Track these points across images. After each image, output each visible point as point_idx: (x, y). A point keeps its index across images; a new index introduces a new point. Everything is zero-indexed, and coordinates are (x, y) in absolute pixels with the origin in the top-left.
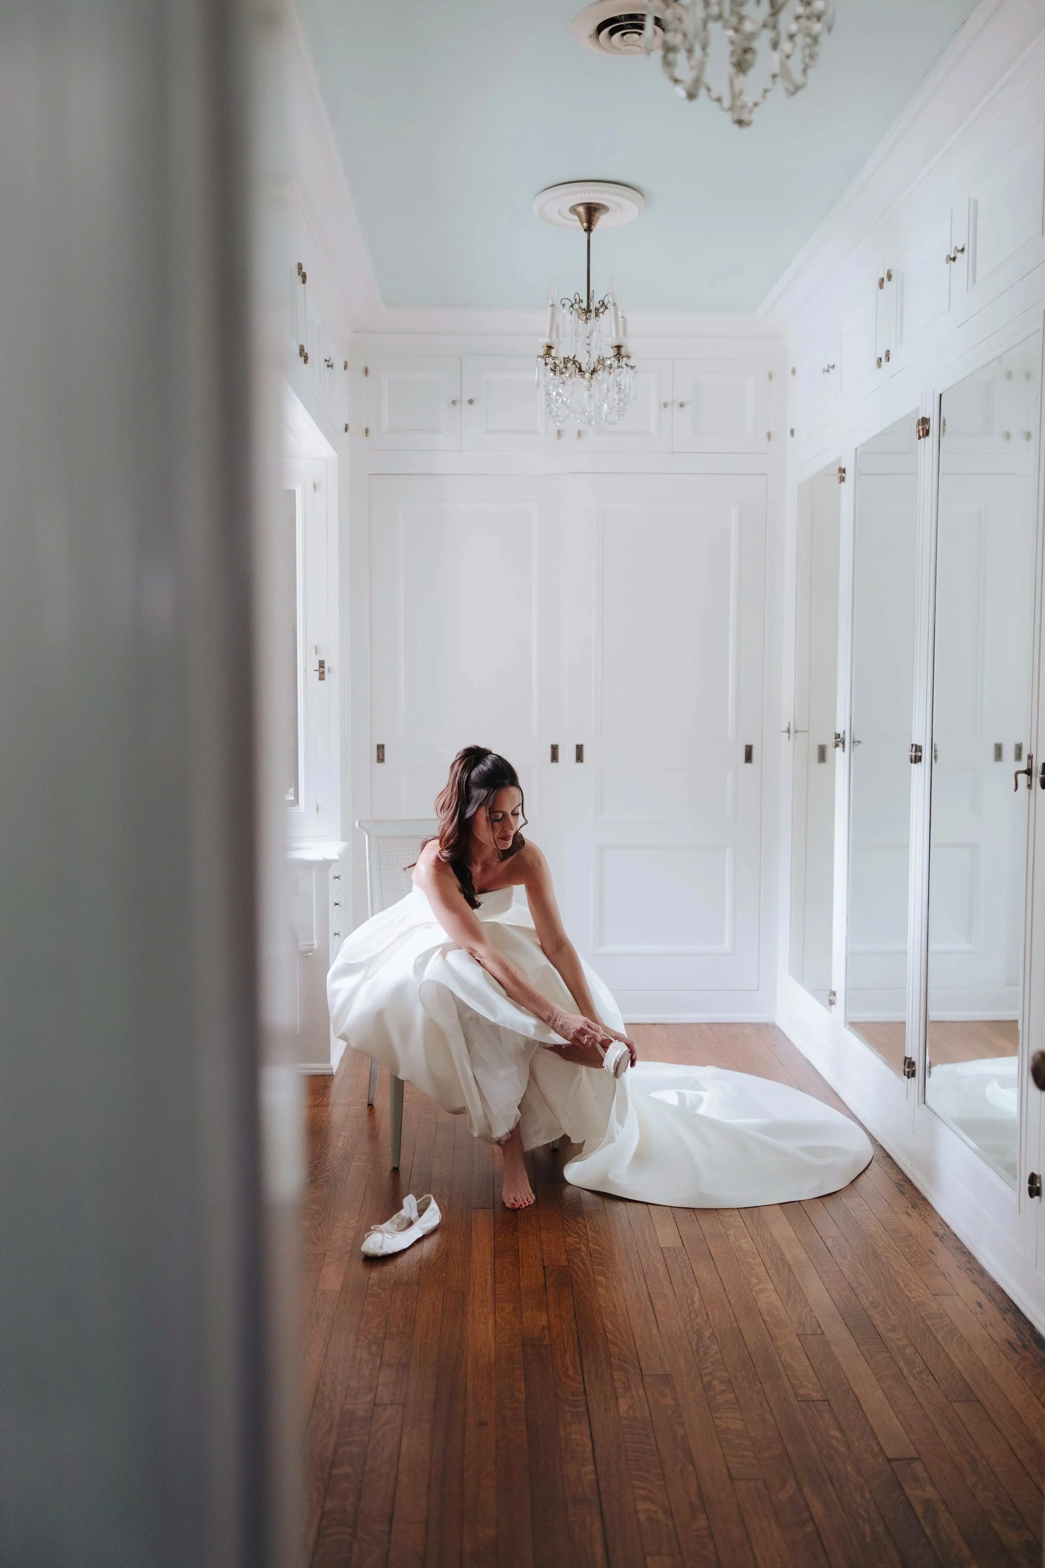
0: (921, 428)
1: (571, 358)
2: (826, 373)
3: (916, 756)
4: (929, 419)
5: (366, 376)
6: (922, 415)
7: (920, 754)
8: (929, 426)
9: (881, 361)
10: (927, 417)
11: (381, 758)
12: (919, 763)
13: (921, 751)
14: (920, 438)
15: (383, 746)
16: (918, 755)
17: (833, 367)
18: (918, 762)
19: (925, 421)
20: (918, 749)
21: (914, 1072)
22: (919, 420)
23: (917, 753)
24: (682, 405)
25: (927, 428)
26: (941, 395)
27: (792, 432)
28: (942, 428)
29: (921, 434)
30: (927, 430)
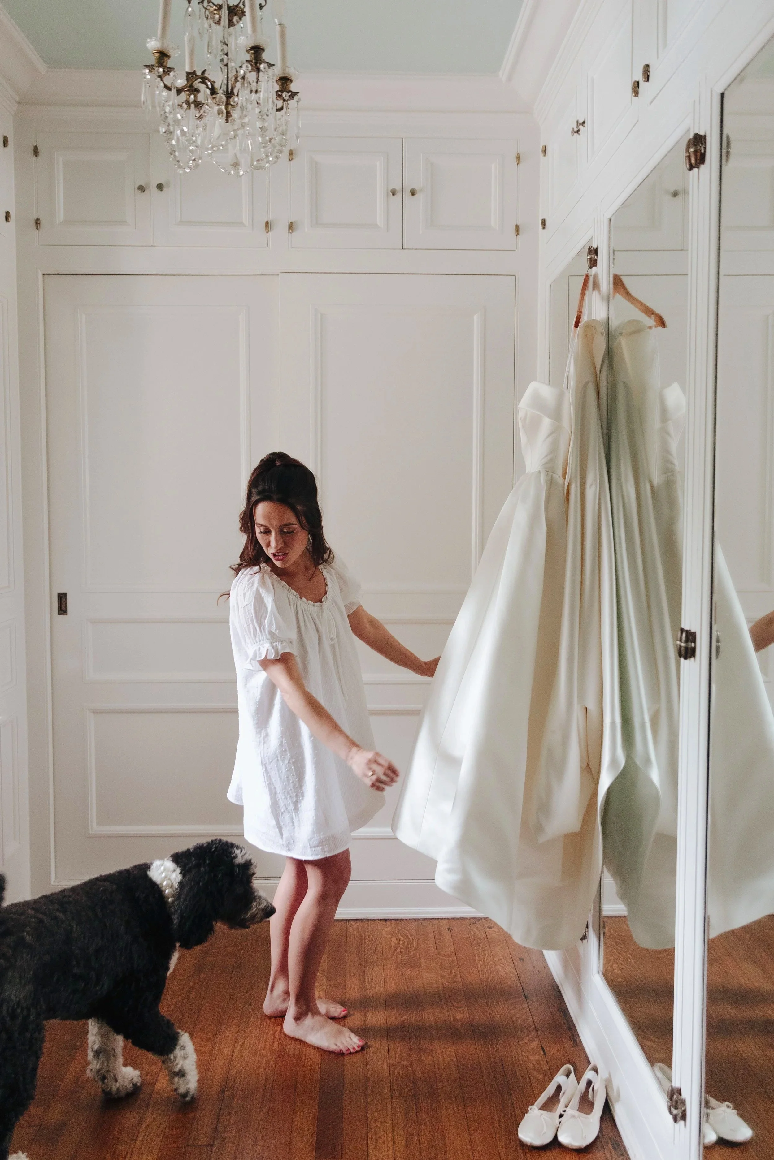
0: (692, 150)
1: (199, 73)
2: (576, 134)
3: (686, 648)
4: (705, 136)
5: (37, 156)
6: (694, 131)
7: (693, 645)
8: (705, 148)
9: (638, 86)
10: (702, 133)
11: (63, 608)
12: (692, 659)
13: (694, 641)
14: (691, 168)
15: (65, 595)
16: (690, 646)
17: (583, 123)
18: (691, 657)
19: (699, 140)
20: (691, 638)
21: (684, 1113)
22: (690, 140)
23: (689, 644)
24: (413, 193)
25: (703, 151)
26: (722, 95)
27: (544, 222)
28: (724, 151)
29: (693, 161)
30: (701, 153)
